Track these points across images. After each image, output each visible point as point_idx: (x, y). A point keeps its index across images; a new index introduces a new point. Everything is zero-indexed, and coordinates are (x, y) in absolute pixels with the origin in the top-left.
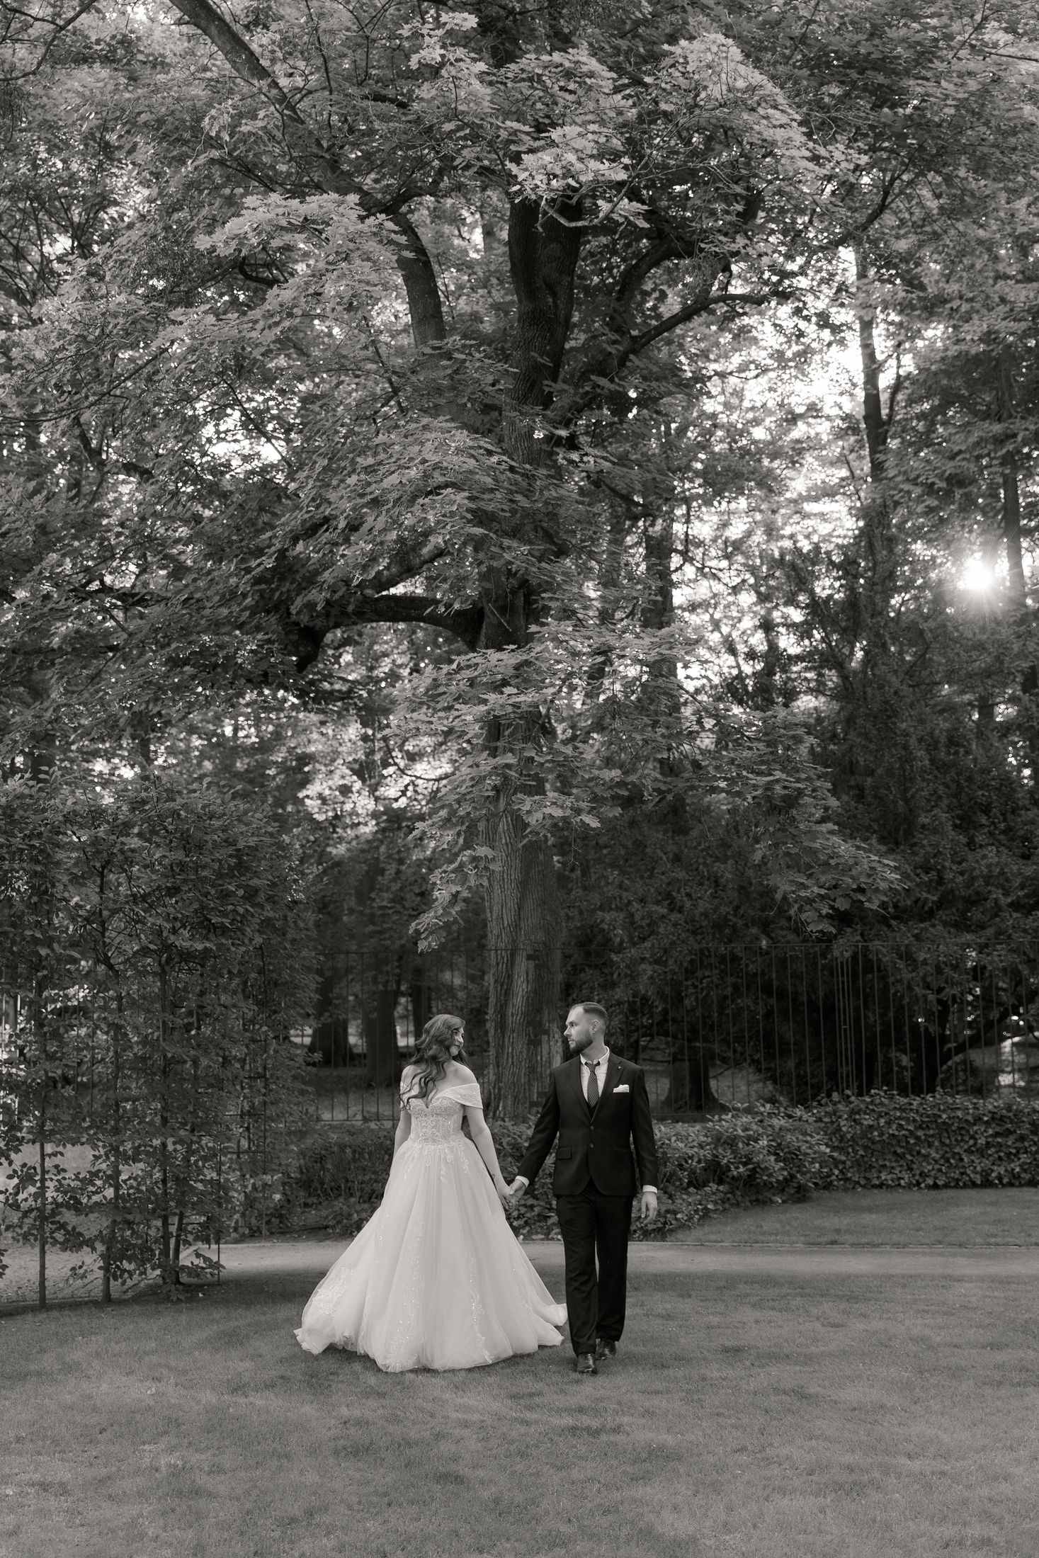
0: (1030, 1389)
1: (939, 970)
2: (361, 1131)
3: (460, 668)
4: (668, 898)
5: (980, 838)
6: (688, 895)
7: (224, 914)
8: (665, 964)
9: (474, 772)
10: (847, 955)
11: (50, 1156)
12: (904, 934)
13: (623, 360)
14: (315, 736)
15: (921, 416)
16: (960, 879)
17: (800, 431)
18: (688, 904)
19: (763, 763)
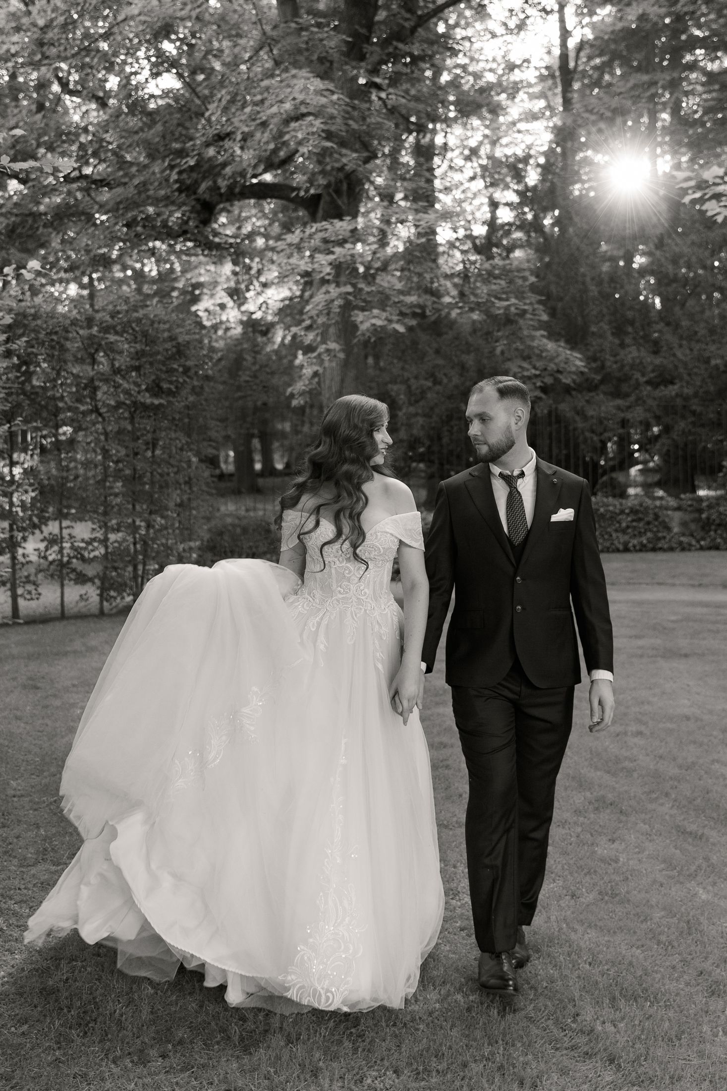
0: (659, 659)
1: (601, 422)
2: (245, 517)
3: (317, 231)
4: (432, 376)
5: (628, 340)
6: (445, 375)
7: (171, 382)
8: (430, 417)
9: (327, 297)
10: (546, 411)
11: (66, 528)
12: (580, 400)
13: (413, 30)
14: (202, 271)
15: (595, 68)
16: (615, 366)
17: (517, 75)
18: (445, 380)
19: (504, 293)
